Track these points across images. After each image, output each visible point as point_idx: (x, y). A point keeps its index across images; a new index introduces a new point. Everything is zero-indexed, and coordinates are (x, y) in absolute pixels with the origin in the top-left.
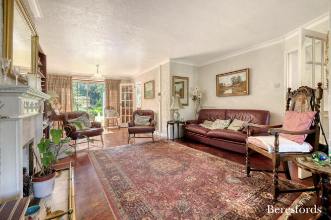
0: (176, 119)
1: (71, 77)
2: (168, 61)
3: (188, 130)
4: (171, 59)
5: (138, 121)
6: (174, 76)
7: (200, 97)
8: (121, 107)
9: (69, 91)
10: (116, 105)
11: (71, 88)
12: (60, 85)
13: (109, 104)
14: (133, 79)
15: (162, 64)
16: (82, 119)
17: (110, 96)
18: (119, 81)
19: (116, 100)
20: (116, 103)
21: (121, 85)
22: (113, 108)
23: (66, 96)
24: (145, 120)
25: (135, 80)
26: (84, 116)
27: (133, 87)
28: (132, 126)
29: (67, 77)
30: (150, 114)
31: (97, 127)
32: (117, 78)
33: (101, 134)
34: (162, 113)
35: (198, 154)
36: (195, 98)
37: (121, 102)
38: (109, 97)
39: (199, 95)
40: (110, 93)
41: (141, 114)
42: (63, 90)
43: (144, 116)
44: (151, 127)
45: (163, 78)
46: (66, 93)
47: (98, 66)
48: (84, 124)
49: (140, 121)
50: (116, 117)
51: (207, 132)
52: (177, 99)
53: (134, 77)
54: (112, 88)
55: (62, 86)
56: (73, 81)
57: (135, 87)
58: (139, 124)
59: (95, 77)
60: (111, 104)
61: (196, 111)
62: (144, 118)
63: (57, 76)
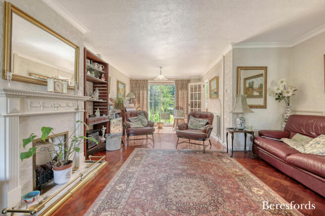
0: (239, 127)
1: (147, 81)
2: (230, 48)
3: (258, 145)
4: (234, 45)
5: (191, 124)
6: (238, 68)
7: (290, 94)
8: (189, 107)
9: (145, 92)
10: (185, 105)
11: (147, 90)
12: (139, 88)
13: (178, 105)
14: (202, 77)
15: (225, 54)
16: (140, 118)
17: (180, 96)
18: (189, 81)
19: (185, 100)
20: (185, 103)
21: (190, 85)
22: (182, 109)
23: (143, 97)
24: (200, 123)
25: (204, 79)
26: (142, 115)
27: (202, 86)
28: (181, 130)
29: (145, 80)
30: (209, 117)
31: (150, 127)
32: (186, 77)
33: (152, 134)
34: (225, 117)
35: (255, 190)
36: (280, 97)
37: (189, 103)
38: (178, 97)
39: (288, 92)
40: (180, 94)
41: (198, 116)
42: (141, 91)
43: (200, 119)
44: (204, 133)
45: (226, 71)
46: (143, 94)
47: (161, 68)
48: (141, 122)
49: (195, 124)
50: (183, 118)
51: (289, 155)
52: (240, 98)
53: (203, 75)
54: (182, 88)
55: (140, 89)
56: (149, 84)
57: (204, 86)
58: (191, 127)
59: (159, 79)
60: (180, 105)
61: (283, 116)
62: (199, 121)
63: (137, 81)
